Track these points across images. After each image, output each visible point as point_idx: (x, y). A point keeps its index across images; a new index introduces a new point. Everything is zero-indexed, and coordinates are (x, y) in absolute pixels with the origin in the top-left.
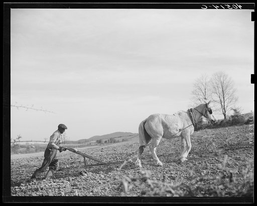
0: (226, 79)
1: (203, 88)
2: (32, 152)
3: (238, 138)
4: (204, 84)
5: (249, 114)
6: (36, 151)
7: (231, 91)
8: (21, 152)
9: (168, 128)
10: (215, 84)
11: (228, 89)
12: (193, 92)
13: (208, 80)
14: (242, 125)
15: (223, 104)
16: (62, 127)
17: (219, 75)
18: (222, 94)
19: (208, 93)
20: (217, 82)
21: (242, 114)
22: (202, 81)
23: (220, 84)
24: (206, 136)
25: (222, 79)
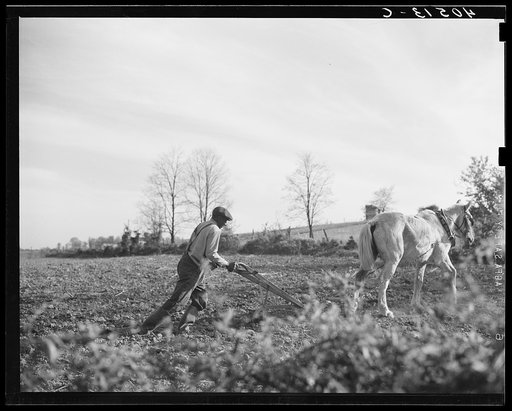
0: (216, 163)
1: (171, 174)
3: (225, 277)
4: (174, 166)
5: (249, 235)
7: (223, 187)
10: (194, 170)
11: (216, 183)
12: (151, 178)
13: (182, 160)
14: (233, 254)
15: (204, 209)
17: (205, 155)
18: (205, 191)
19: (180, 185)
20: (199, 166)
21: (235, 233)
22: (171, 159)
23: (204, 172)
24: (165, 268)
25: (209, 162)
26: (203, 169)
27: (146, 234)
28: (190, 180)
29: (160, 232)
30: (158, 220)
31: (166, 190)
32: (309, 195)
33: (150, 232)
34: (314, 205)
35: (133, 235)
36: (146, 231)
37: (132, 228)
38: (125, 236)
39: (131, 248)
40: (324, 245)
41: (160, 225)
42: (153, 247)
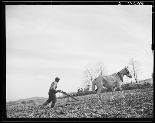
0: (103, 65)
1: (90, 70)
4: (91, 67)
10: (97, 68)
11: (104, 71)
17: (99, 63)
22: (89, 66)
25: (101, 65)
26: (99, 67)
27: (85, 89)
28: (96, 71)
29: (89, 88)
30: (88, 84)
31: (89, 75)
32: (134, 71)
33: (86, 88)
34: (136, 74)
35: (81, 90)
36: (85, 88)
37: (80, 88)
38: (79, 90)
39: (81, 93)
40: (145, 85)
41: (89, 86)
42: (88, 93)
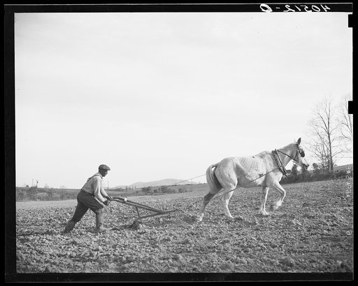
2: (56, 199)
6: (62, 198)
8: (40, 198)
9: (245, 175)
16: (104, 168)
